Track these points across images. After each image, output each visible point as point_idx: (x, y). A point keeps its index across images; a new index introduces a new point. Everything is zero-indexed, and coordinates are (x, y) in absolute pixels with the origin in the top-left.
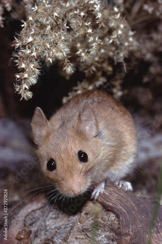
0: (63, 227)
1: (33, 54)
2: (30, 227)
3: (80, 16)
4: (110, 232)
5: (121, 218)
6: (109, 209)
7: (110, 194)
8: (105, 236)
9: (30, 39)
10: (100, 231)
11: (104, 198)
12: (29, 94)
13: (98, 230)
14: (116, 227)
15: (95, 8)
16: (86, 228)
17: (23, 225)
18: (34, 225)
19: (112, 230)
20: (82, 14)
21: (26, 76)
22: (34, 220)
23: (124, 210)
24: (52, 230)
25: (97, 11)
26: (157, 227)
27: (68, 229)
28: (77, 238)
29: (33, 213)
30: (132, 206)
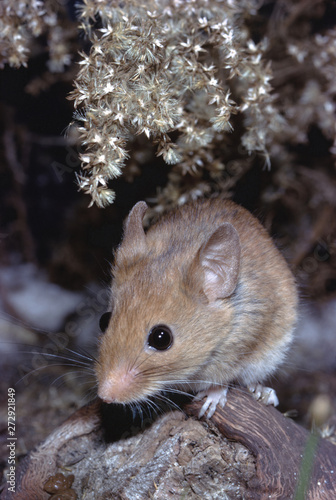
0: (142, 470)
1: (117, 117)
2: (68, 468)
3: (192, 51)
4: (236, 484)
5: (260, 456)
6: (237, 437)
7: (237, 408)
8: (226, 491)
9: (109, 88)
10: (216, 480)
11: (227, 417)
12: (108, 196)
13: (212, 478)
14: (248, 473)
15: (224, 39)
16: (193, 472)
17: (54, 464)
18: (77, 466)
19: (240, 480)
20: (198, 48)
21: (102, 159)
22: (77, 456)
23: (266, 440)
24: (118, 475)
25: (228, 45)
26: (327, 477)
27: (155, 475)
28: (171, 493)
29: (74, 442)
30: (281, 433)
